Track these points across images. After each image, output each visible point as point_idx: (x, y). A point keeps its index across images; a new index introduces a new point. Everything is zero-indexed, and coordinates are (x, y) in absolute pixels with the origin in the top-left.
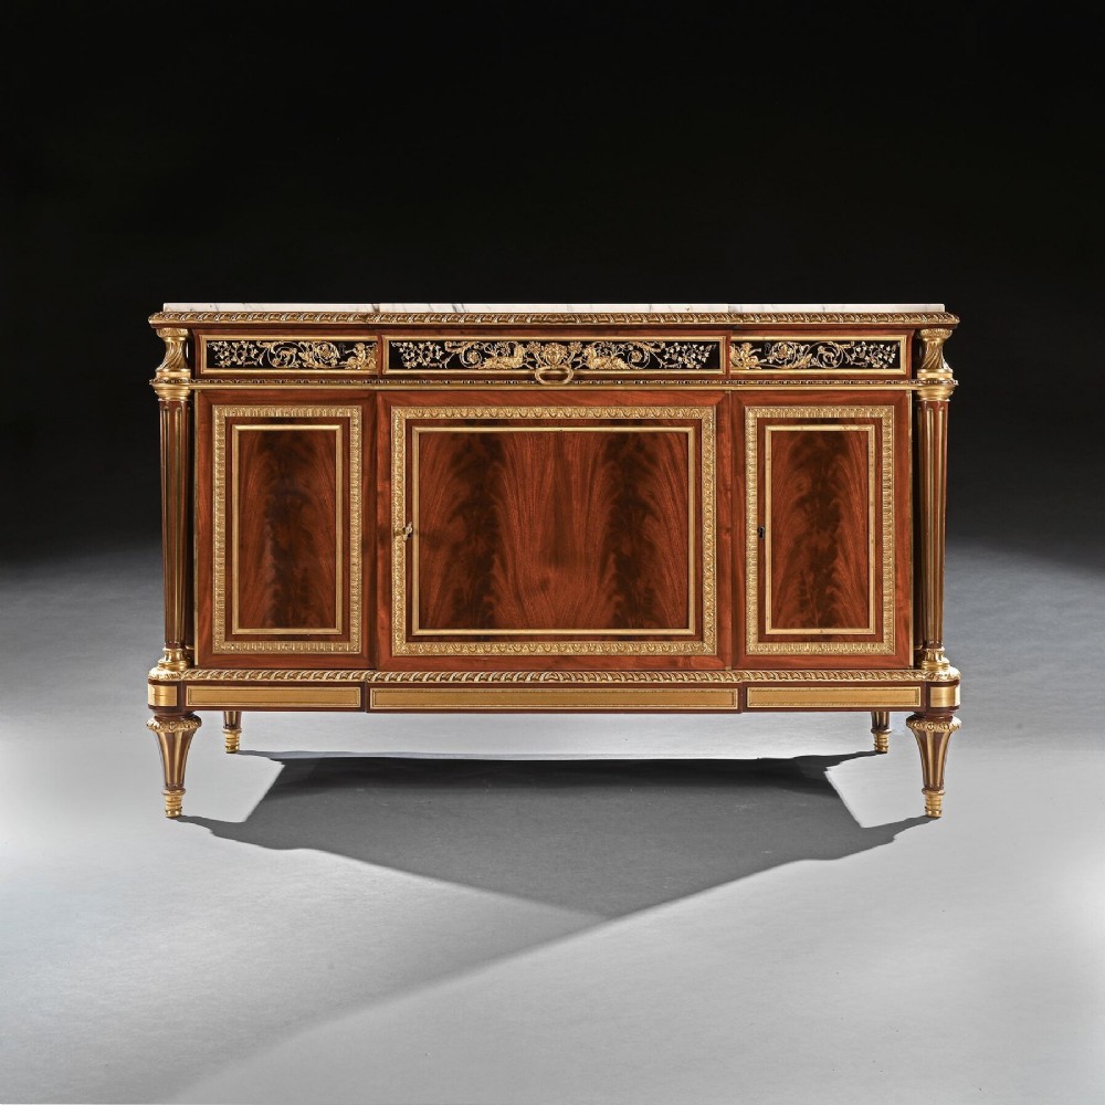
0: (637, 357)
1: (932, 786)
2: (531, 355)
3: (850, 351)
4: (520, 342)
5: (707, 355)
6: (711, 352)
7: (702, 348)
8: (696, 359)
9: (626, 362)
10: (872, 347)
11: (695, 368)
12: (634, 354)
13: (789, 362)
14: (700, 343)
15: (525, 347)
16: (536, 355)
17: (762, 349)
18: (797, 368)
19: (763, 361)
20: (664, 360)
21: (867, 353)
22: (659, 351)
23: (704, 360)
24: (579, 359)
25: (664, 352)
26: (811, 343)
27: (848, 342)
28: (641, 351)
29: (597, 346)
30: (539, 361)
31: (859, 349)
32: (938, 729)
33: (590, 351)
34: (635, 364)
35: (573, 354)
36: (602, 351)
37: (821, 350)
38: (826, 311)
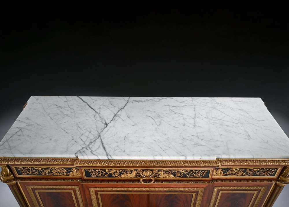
0: (178, 174)
2: (138, 174)
6: (206, 173)
7: (203, 172)
8: (201, 175)
9: (174, 176)
15: (136, 171)
17: (225, 170)
18: (237, 176)
19: (225, 174)
24: (157, 175)
25: (189, 173)
28: (180, 172)
29: (164, 171)
30: (142, 176)
33: (161, 172)
37: (248, 171)
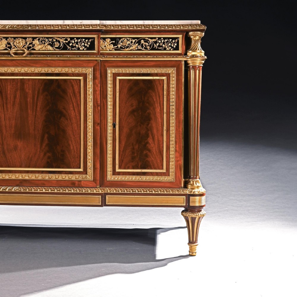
0: (57, 45)
1: (192, 241)
2: (9, 44)
3: (156, 42)
4: (4, 38)
5: (89, 44)
6: (91, 42)
7: (87, 41)
8: (84, 46)
9: (52, 47)
10: (166, 40)
11: (83, 50)
12: (56, 43)
13: (127, 47)
14: (86, 38)
15: (6, 40)
16: (11, 43)
17: (115, 41)
18: (131, 50)
19: (115, 47)
20: (70, 46)
21: (164, 43)
22: (67, 42)
23: (88, 46)
24: (31, 45)
25: (69, 42)
26: (137, 38)
27: (155, 38)
28: (59, 42)
29: (39, 40)
30: (13, 46)
31: (160, 42)
32: (193, 215)
33: (36, 42)
34: (56, 48)
35: (28, 43)
36: (42, 42)
37: (142, 42)
38: (145, 24)
